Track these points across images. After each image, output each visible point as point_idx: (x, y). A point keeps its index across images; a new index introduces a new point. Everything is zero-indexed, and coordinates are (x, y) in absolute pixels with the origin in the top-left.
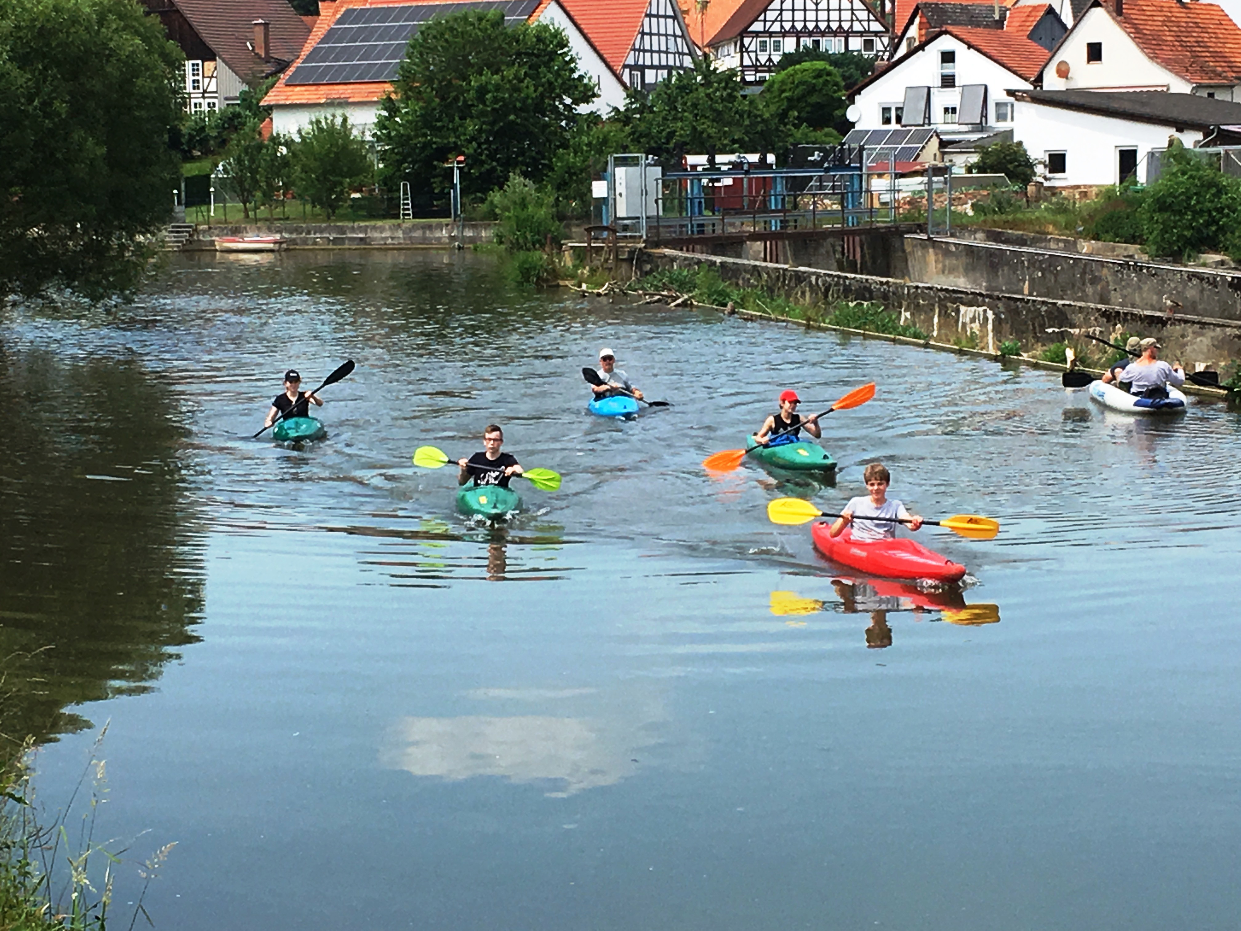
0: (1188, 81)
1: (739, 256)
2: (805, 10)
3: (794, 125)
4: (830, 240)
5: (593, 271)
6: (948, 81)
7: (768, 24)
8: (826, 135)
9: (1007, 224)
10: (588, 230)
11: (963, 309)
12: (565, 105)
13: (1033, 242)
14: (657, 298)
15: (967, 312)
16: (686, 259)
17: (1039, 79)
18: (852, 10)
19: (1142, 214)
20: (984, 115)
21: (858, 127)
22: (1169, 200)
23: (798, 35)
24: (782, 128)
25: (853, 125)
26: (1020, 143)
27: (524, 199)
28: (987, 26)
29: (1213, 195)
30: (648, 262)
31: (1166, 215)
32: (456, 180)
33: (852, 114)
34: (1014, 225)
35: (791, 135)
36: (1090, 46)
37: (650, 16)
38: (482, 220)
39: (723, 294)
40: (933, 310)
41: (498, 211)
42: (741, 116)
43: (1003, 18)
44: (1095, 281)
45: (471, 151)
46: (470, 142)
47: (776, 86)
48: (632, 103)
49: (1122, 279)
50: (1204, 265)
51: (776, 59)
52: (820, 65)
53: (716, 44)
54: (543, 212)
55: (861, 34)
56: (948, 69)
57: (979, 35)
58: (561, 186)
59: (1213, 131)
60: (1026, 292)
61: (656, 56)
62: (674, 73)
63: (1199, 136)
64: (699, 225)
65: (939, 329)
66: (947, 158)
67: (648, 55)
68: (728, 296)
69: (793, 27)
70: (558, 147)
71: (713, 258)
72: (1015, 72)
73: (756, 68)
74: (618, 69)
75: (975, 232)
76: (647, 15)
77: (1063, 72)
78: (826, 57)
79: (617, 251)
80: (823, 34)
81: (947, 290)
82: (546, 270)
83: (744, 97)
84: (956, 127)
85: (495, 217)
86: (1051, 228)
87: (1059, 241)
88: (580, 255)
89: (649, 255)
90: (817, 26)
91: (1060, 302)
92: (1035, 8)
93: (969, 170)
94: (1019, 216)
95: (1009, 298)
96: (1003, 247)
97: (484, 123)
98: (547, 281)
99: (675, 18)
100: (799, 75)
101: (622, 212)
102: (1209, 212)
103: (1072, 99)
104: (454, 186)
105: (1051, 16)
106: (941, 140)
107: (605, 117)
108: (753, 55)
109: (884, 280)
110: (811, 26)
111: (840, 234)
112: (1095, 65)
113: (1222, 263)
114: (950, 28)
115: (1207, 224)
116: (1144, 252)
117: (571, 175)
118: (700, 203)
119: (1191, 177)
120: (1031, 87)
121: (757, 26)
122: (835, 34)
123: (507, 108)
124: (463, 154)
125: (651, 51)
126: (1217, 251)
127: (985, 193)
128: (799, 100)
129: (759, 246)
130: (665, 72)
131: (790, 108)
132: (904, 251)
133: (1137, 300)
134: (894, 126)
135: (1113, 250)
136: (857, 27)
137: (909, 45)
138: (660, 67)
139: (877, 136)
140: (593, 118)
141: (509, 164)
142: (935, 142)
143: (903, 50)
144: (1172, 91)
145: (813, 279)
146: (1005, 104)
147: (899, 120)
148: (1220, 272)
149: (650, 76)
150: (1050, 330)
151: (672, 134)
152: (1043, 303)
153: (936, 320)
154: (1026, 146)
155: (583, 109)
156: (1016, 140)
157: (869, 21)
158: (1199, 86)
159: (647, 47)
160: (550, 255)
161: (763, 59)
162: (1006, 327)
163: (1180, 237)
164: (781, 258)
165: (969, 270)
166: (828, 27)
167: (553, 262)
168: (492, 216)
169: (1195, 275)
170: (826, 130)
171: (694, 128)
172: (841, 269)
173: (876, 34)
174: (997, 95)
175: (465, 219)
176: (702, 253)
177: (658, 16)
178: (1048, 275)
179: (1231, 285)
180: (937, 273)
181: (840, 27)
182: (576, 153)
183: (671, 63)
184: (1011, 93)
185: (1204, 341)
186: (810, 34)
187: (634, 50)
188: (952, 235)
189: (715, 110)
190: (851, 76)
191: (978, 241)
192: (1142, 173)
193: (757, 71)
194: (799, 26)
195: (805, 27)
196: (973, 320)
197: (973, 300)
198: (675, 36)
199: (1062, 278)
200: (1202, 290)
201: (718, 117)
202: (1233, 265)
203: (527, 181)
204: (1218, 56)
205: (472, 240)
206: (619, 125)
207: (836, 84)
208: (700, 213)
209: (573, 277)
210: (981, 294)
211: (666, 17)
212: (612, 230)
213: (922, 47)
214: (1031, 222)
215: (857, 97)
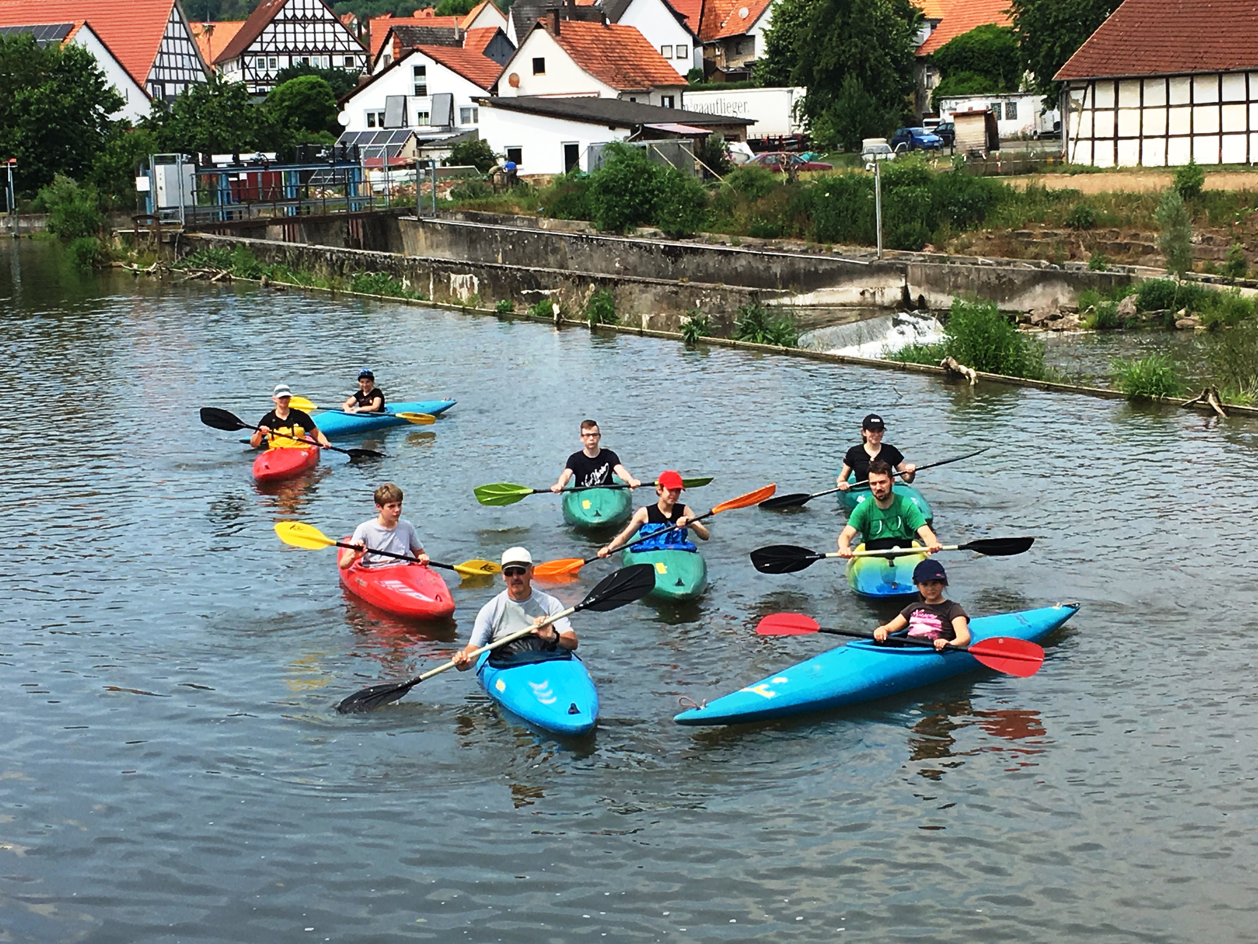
0: (615, 89)
1: (263, 238)
2: (295, 33)
3: (295, 128)
4: (337, 223)
5: (140, 253)
6: (421, 91)
7: (265, 45)
8: (323, 137)
9: (480, 207)
10: (134, 219)
11: (453, 276)
12: (99, 114)
13: (504, 221)
14: (199, 274)
15: (456, 279)
16: (220, 241)
17: (495, 89)
18: (334, 33)
19: (590, 195)
20: (452, 118)
21: (348, 130)
22: (611, 184)
23: (290, 54)
24: (286, 131)
25: (344, 128)
26: (484, 141)
27: (70, 195)
28: (449, 45)
29: (646, 180)
30: (187, 245)
31: (608, 197)
32: (10, 179)
33: (342, 119)
34: (486, 207)
35: (293, 137)
36: (535, 60)
37: (167, 38)
38: (35, 212)
39: (255, 269)
40: (429, 278)
41: (47, 205)
42: (250, 121)
43: (462, 38)
44: (555, 251)
45: (20, 154)
46: (18, 146)
47: (277, 98)
48: (156, 112)
49: (577, 250)
50: (642, 236)
51: (273, 74)
52: (313, 78)
53: (220, 62)
54: (88, 204)
55: (342, 53)
56: (421, 81)
57: (444, 53)
58: (100, 183)
59: (638, 129)
60: (500, 260)
61: (174, 72)
62: (191, 86)
63: (628, 133)
64: (228, 213)
65: (435, 293)
66: (424, 154)
67: (167, 71)
68: (260, 270)
69: (286, 47)
70: (96, 150)
71: (242, 240)
72: (475, 83)
73: (256, 82)
74: (143, 83)
75: (456, 213)
76: (165, 38)
77: (514, 82)
78: (316, 71)
79: (160, 236)
80: (311, 53)
81: (439, 261)
82: (100, 254)
83: (251, 105)
84: (429, 129)
85: (46, 210)
86: (517, 210)
87: (524, 219)
88: (128, 240)
89: (188, 239)
90: (306, 47)
91: (532, 269)
92: (488, 30)
93: (444, 164)
94: (491, 200)
95: (491, 267)
96: (479, 225)
97: (30, 130)
98: (100, 262)
99: (188, 39)
100: (297, 87)
101: (162, 203)
102: (643, 193)
103: (525, 104)
104: (7, 184)
105: (499, 37)
106: (418, 139)
107: (134, 124)
108: (253, 71)
109: (387, 254)
110: (301, 46)
111: (345, 218)
112: (539, 76)
113: (655, 234)
114: (421, 47)
115: (642, 203)
116: (592, 226)
117: (108, 173)
118: (228, 194)
119: (628, 165)
120: (489, 95)
121: (256, 47)
122: (321, 53)
123: (48, 117)
124: (13, 157)
125: (170, 68)
126: (650, 225)
127: (460, 182)
128: (297, 108)
129: (278, 229)
130: (183, 85)
131: (290, 115)
132: (399, 230)
133: (590, 266)
134: (377, 128)
135: (568, 225)
136: (339, 47)
137: (386, 61)
138: (177, 82)
139: (365, 137)
140: (125, 124)
141: (54, 165)
142: (413, 141)
143: (380, 67)
144: (603, 96)
145: (328, 255)
146: (469, 109)
147: (381, 123)
148: (655, 242)
149: (170, 89)
150: (524, 292)
151: (193, 138)
152: (519, 270)
153: (431, 286)
154: (489, 142)
155: (114, 117)
156: (481, 138)
157: (348, 41)
158: (623, 93)
159: (166, 65)
160: (103, 241)
161: (262, 74)
162: (489, 291)
163: (622, 214)
164: (298, 239)
165: (452, 244)
166: (315, 47)
167: (106, 246)
168: (42, 210)
169: (635, 244)
170: (322, 132)
171: (211, 133)
172: (347, 246)
173: (356, 52)
174: (463, 101)
175: (21, 212)
176: (232, 235)
177: (174, 38)
178: (517, 248)
179: (663, 251)
180: (427, 248)
181: (325, 47)
182: (111, 155)
183: (187, 78)
184: (475, 99)
185: (649, 297)
186: (300, 53)
187: (155, 67)
188: (438, 217)
189: (226, 117)
190: (339, 87)
191: (459, 221)
192: (584, 164)
193: (257, 84)
194: (291, 46)
195: (296, 47)
196: (461, 286)
197: (461, 269)
198: (189, 55)
199: (529, 249)
200: (641, 257)
201: (231, 123)
202: (663, 235)
203: (70, 179)
204: (636, 68)
205: (27, 230)
206: (147, 131)
207: (327, 94)
208: (229, 203)
209: (123, 258)
210: (467, 264)
211: (180, 39)
212: (155, 218)
213: (397, 62)
214: (500, 204)
215: (346, 105)
